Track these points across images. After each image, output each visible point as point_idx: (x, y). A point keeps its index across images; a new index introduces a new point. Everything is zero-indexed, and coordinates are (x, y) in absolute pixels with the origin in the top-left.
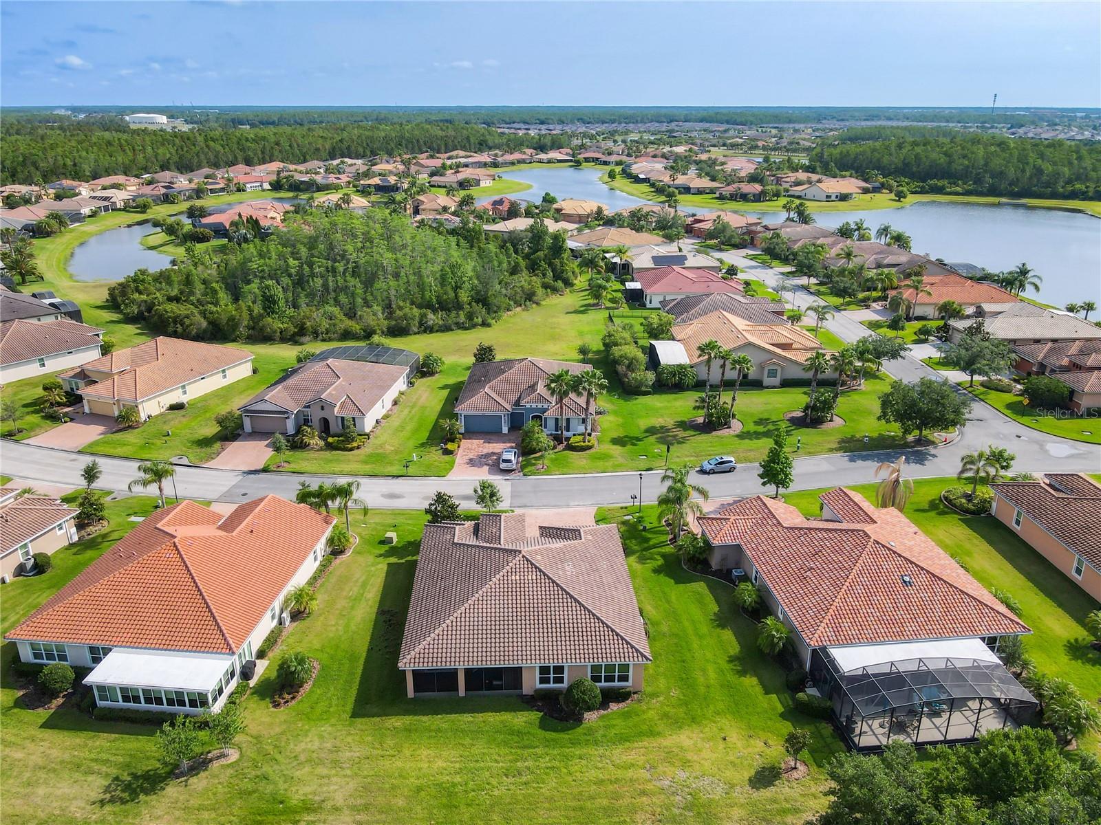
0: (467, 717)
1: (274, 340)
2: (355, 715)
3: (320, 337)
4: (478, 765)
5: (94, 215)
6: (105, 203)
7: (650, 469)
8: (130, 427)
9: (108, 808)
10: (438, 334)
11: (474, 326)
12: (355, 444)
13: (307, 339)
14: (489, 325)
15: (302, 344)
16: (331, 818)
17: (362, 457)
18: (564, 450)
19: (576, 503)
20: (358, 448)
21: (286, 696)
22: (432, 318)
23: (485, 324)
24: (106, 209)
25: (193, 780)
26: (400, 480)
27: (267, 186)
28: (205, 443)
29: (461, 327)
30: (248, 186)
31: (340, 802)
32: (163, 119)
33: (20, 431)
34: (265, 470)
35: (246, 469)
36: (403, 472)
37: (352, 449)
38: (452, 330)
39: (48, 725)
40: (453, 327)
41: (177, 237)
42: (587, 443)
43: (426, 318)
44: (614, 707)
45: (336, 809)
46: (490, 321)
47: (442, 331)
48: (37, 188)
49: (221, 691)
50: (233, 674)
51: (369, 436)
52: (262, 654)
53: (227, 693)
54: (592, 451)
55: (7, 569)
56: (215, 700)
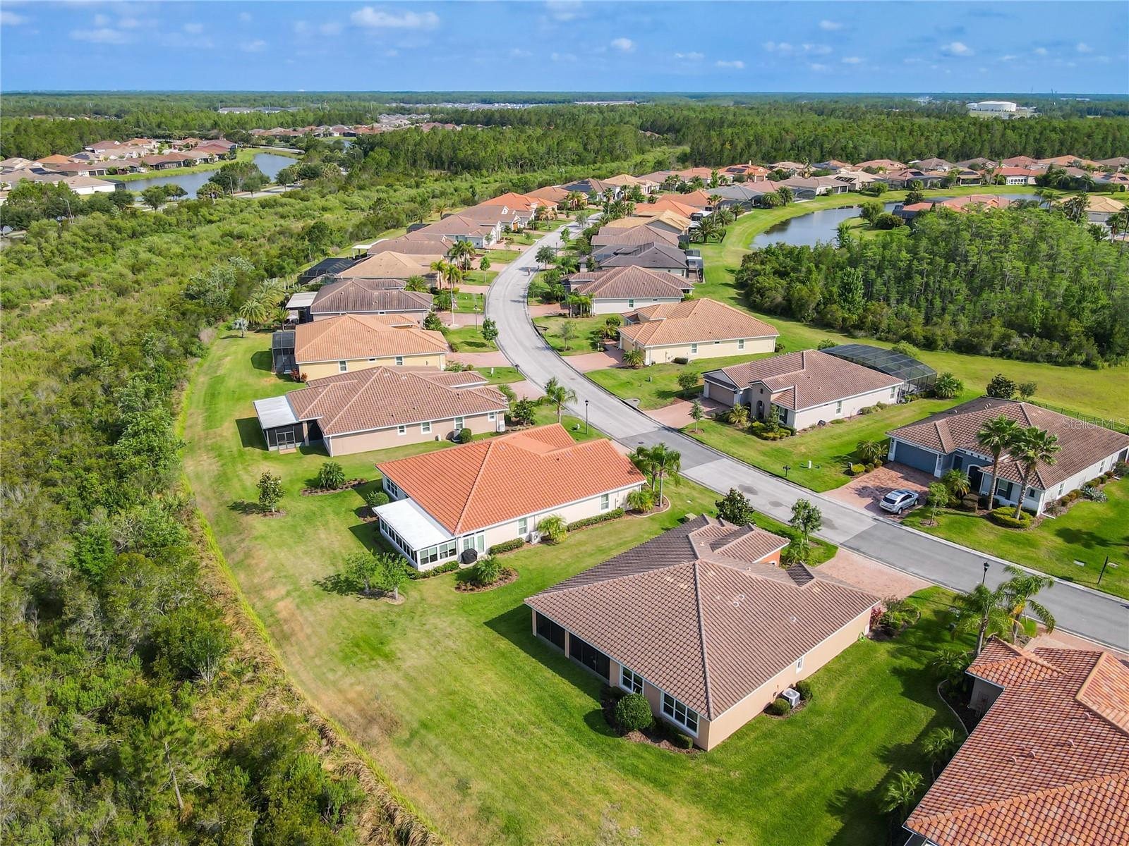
0: (548, 673)
1: (834, 328)
2: (490, 624)
3: (878, 335)
4: (508, 708)
5: (827, 194)
6: (844, 184)
7: (1070, 580)
8: (633, 367)
9: (317, 588)
10: (1017, 362)
11: (1072, 364)
12: (771, 435)
13: (862, 333)
14: (1095, 367)
15: (855, 337)
16: (390, 671)
17: (764, 448)
18: (982, 517)
19: (916, 571)
20: (774, 439)
21: (468, 584)
22: (1017, 341)
23: (1088, 364)
24: (844, 189)
25: (365, 600)
26: (774, 480)
27: (1031, 181)
28: (664, 395)
29: (1052, 360)
30: (1009, 179)
31: (405, 666)
32: (1012, 107)
33: (568, 349)
34: (679, 431)
35: (667, 424)
36: (783, 473)
37: (766, 439)
38: (1038, 362)
39: (353, 530)
40: (1039, 358)
41: (871, 221)
42: (1017, 520)
43: (1009, 340)
44: (664, 745)
45: (398, 669)
46: (1099, 363)
47: (1025, 360)
48: (802, 166)
49: (434, 558)
50: (453, 552)
51: (793, 433)
52: (491, 551)
53: (440, 562)
54: (1017, 531)
55: (441, 431)
56: (424, 561)
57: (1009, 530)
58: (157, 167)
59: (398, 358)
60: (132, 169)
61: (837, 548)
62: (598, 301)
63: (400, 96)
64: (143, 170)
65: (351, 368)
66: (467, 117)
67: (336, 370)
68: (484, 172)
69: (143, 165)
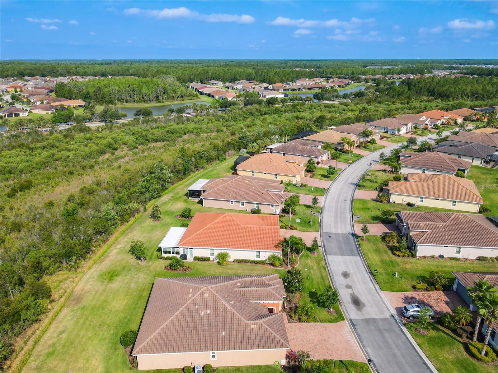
8: (381, 202)
17: (386, 258)
18: (463, 343)
20: (399, 256)
21: (169, 267)
26: (367, 276)
28: (376, 218)
33: (363, 187)
34: (357, 237)
35: (356, 232)
49: (169, 253)
50: (178, 253)
51: (413, 256)
52: (196, 259)
53: (171, 255)
54: (474, 361)
55: (249, 207)
56: (165, 252)
57: (470, 359)
58: (310, 89)
59: (275, 175)
60: (299, 89)
61: (344, 319)
62: (405, 167)
63: (460, 61)
64: (304, 90)
65: (257, 175)
66: (479, 72)
67: (250, 174)
68: (451, 99)
69: (304, 88)
